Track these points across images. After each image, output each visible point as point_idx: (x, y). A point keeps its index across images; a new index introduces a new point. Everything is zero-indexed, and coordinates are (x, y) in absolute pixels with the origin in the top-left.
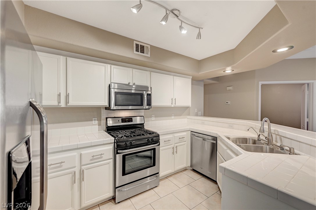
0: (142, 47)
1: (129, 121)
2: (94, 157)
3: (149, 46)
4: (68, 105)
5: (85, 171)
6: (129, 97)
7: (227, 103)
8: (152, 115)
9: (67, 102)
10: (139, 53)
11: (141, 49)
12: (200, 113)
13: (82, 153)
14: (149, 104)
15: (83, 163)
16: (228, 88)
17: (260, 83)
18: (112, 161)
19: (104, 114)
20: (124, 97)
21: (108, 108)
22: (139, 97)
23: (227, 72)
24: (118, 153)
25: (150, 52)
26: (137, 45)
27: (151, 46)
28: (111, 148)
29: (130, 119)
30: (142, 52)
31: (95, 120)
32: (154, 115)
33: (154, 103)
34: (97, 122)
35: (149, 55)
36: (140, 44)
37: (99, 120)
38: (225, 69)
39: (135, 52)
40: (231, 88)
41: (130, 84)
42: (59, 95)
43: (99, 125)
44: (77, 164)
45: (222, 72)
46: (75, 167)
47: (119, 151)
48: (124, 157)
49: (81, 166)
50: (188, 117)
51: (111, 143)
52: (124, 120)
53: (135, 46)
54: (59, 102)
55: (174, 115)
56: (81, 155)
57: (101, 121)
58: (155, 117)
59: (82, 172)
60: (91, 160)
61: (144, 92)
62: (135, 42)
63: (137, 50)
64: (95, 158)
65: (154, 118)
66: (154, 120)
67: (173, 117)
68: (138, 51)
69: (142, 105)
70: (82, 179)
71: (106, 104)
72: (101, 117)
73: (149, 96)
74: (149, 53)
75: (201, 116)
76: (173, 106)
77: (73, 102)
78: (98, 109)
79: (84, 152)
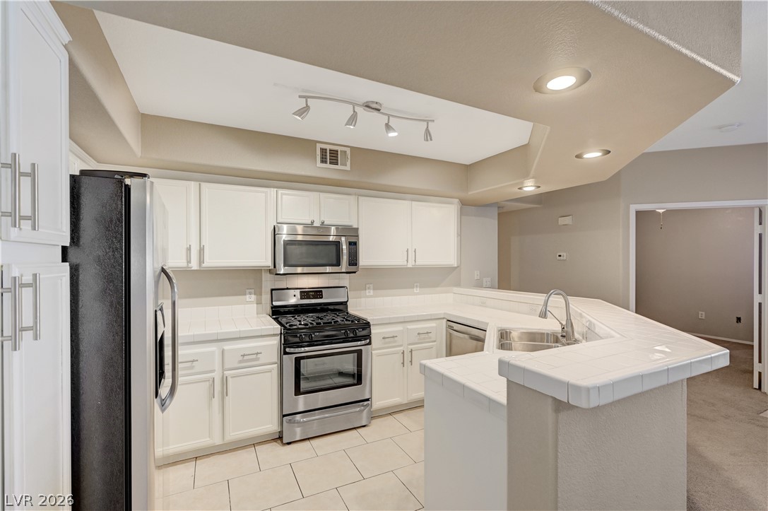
0: (334, 154)
1: (315, 297)
2: (246, 358)
3: (348, 150)
4: (204, 265)
5: (230, 380)
6: (312, 248)
7: (560, 256)
8: (367, 286)
9: (201, 261)
10: (328, 165)
11: (331, 156)
12: (486, 281)
13: (226, 348)
14: (353, 261)
15: (227, 366)
16: (562, 221)
17: (634, 208)
18: (275, 368)
19: (268, 283)
20: (304, 249)
21: (273, 271)
22: (333, 248)
23: (525, 189)
24: (286, 353)
25: (349, 160)
26: (323, 151)
27: (352, 148)
28: (275, 342)
29: (317, 293)
30: (334, 161)
31: (250, 293)
32: (371, 286)
33: (363, 260)
34: (253, 297)
35: (348, 168)
36: (328, 147)
37: (259, 293)
38: (522, 183)
39: (319, 164)
40: (567, 221)
41: (315, 225)
42: (189, 249)
43: (259, 302)
44: (217, 366)
45: (516, 190)
46: (213, 371)
47: (287, 350)
48: (298, 361)
49: (224, 370)
50: (456, 289)
51: (274, 335)
52: (305, 294)
53: (318, 152)
54: (189, 262)
55: (418, 284)
56: (223, 351)
57: (261, 295)
58: (374, 289)
59: (225, 381)
60: (240, 362)
61: (343, 239)
62: (319, 146)
63: (323, 161)
64: (248, 359)
65: (372, 291)
66: (371, 296)
67: (416, 290)
68: (326, 162)
69: (338, 264)
70: (224, 393)
71: (269, 263)
72: (261, 288)
73: (353, 247)
74: (348, 163)
75: (492, 287)
76: (410, 265)
77: (211, 262)
78: (256, 272)
79: (228, 346)
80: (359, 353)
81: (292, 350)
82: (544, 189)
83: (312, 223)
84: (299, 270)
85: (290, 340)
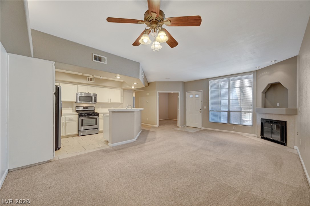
1: (86, 108)
3: (94, 78)
6: (86, 98)
7: (147, 102)
8: (99, 106)
10: (89, 81)
14: (96, 100)
15: (66, 120)
17: (158, 92)
18: (77, 121)
19: (75, 105)
20: (84, 98)
21: (76, 102)
22: (91, 98)
23: (132, 88)
24: (79, 118)
26: (88, 78)
28: (77, 116)
29: (87, 108)
30: (91, 80)
33: (98, 101)
34: (71, 108)
35: (94, 82)
36: (89, 77)
37: (73, 107)
39: (87, 81)
40: (148, 94)
41: (87, 93)
43: (73, 109)
45: (130, 88)
48: (82, 120)
49: (65, 121)
52: (84, 108)
53: (87, 78)
56: (65, 117)
59: (66, 123)
60: (69, 119)
61: (93, 96)
62: (87, 77)
63: (88, 80)
64: (70, 119)
65: (101, 108)
69: (92, 101)
71: (75, 100)
72: (73, 106)
73: (95, 98)
74: (94, 81)
76: (109, 102)
78: (72, 102)
79: (66, 116)
80: (96, 119)
81: (81, 117)
82: (136, 88)
83: (86, 92)
84: (83, 102)
85: (80, 115)
